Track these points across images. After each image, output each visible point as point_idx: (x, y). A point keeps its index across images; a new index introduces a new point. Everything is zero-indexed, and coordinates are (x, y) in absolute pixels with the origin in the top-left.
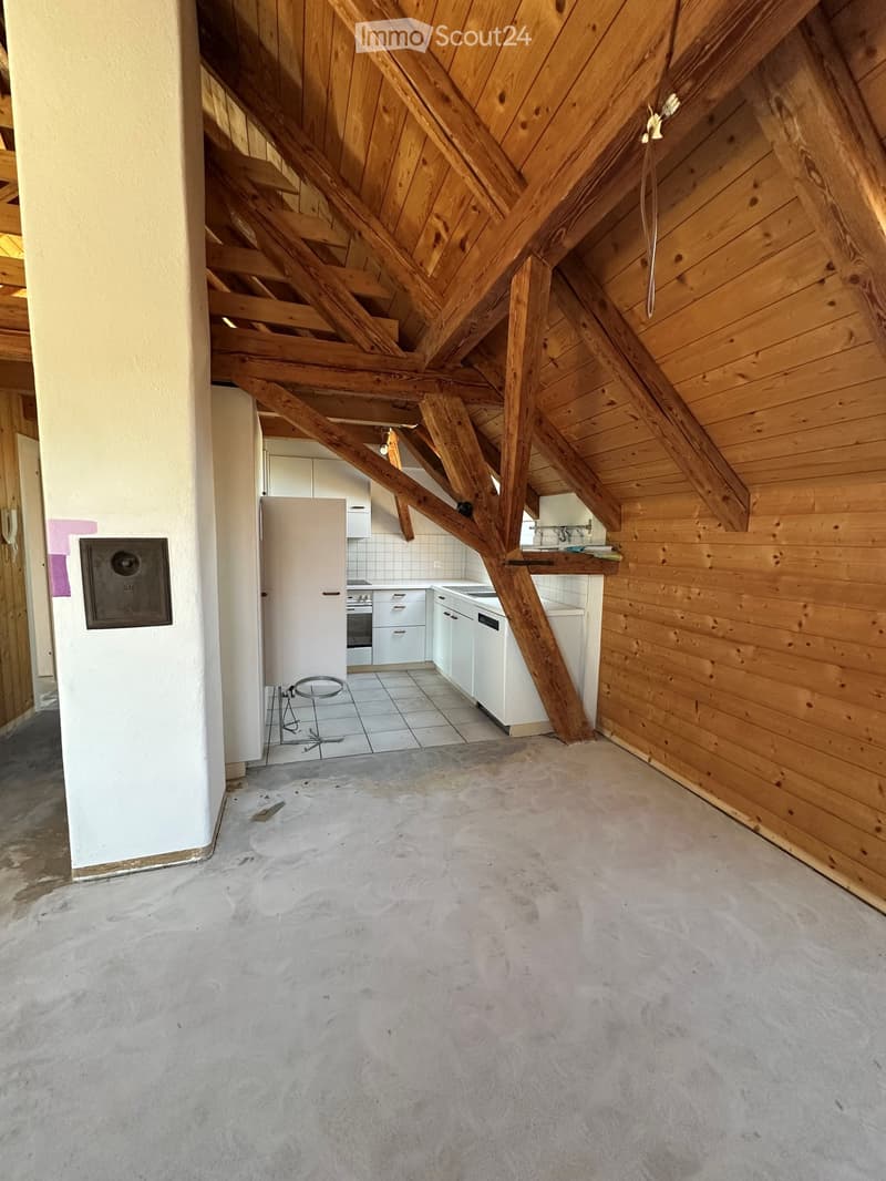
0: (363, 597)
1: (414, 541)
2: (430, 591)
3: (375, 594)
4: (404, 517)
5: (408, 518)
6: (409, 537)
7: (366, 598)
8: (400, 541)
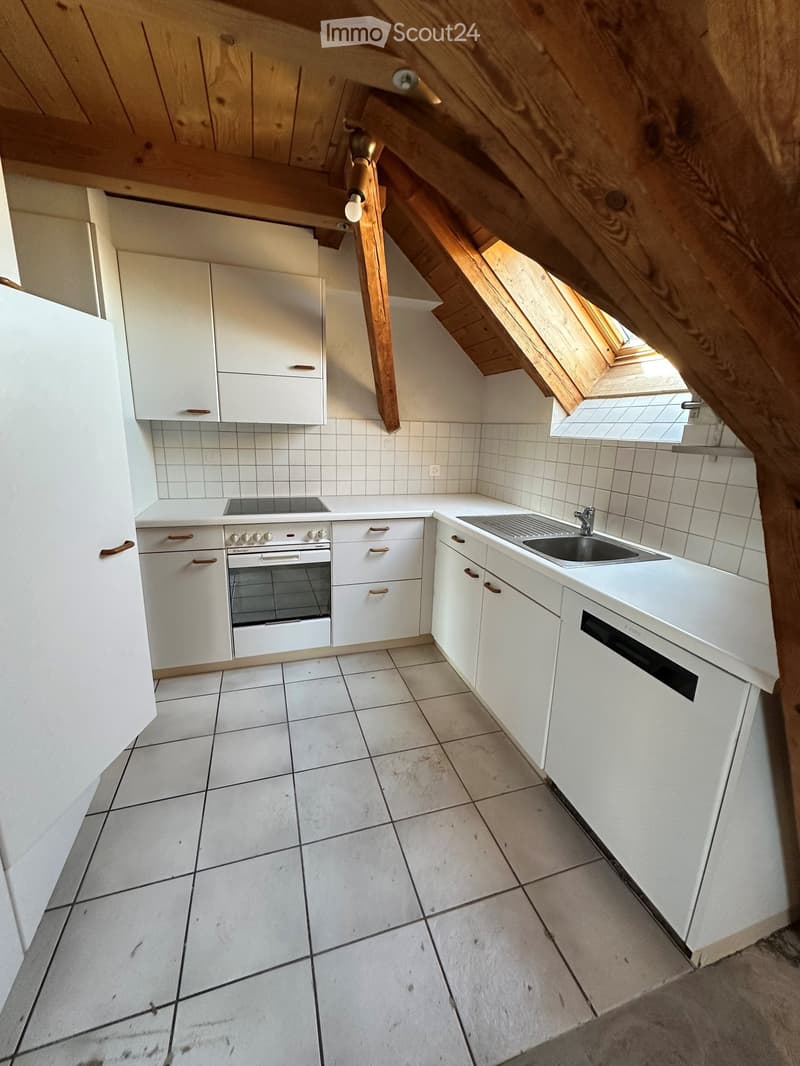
0: (314, 533)
1: (399, 432)
2: (432, 523)
3: (336, 529)
4: (385, 389)
5: (392, 391)
6: (391, 424)
7: (319, 535)
8: (375, 432)
